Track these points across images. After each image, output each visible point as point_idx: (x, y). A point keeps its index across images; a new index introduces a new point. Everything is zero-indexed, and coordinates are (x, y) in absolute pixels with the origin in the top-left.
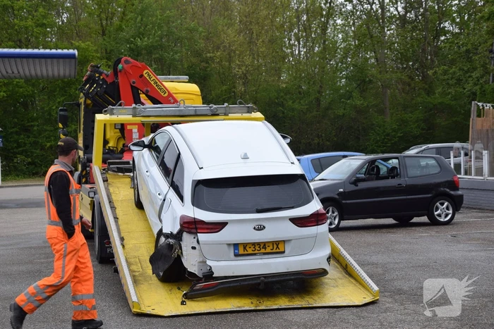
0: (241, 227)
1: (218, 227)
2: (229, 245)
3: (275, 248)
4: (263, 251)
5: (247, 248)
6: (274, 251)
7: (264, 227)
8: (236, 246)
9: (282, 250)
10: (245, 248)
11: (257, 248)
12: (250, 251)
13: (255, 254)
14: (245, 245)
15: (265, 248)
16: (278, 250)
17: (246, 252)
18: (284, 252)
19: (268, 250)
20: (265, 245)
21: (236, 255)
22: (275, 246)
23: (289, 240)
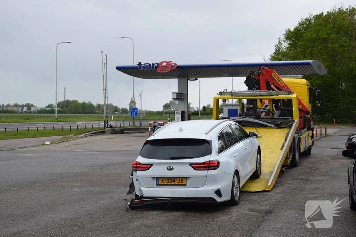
0: (160, 167)
1: (147, 167)
2: (153, 178)
3: (181, 181)
4: (173, 183)
5: (164, 181)
6: (180, 183)
7: (173, 169)
8: (157, 178)
9: (184, 183)
10: (162, 181)
11: (170, 181)
12: (165, 183)
13: (168, 185)
14: (163, 179)
15: (174, 182)
16: (182, 183)
17: (163, 183)
18: (185, 185)
19: (176, 183)
20: (174, 180)
21: (157, 185)
22: (180, 181)
23: (189, 178)
